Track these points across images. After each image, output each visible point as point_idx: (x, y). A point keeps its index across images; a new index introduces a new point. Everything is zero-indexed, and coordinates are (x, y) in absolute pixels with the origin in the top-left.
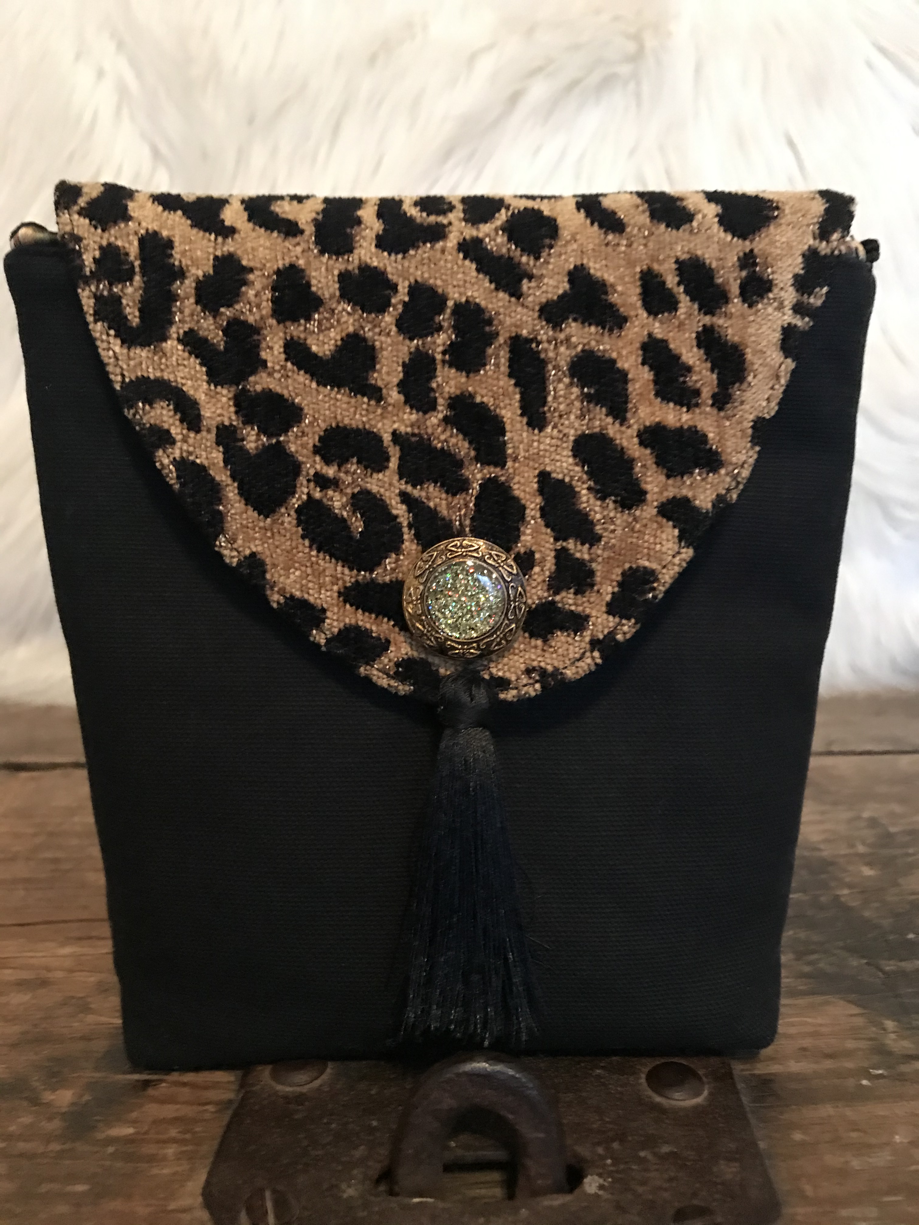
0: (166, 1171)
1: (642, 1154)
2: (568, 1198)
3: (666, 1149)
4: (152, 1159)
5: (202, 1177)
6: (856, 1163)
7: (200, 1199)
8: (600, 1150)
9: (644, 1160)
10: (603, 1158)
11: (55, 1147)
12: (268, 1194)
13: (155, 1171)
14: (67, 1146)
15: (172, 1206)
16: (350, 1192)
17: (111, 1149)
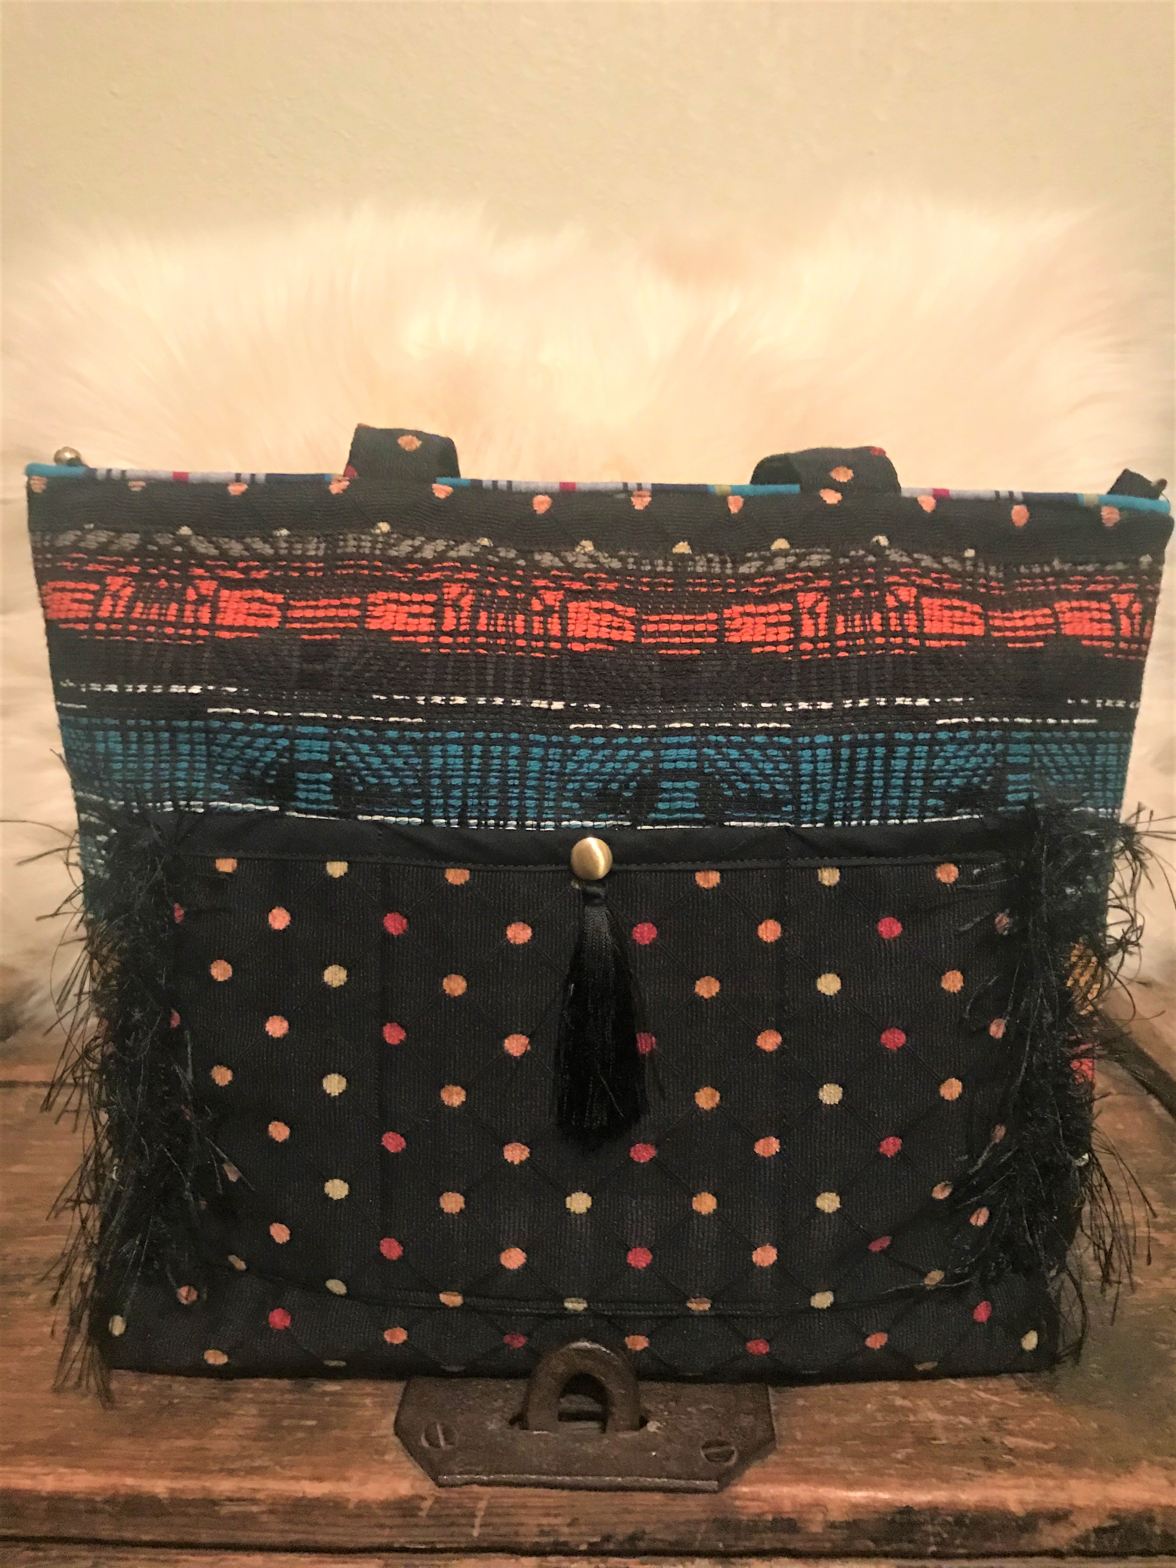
0: (367, 1413)
1: (689, 1409)
2: (636, 1433)
3: (704, 1407)
4: (356, 1405)
5: (392, 1417)
6: (835, 1420)
7: (392, 1431)
8: (661, 1407)
9: (690, 1413)
10: (662, 1411)
11: (288, 1397)
12: (438, 1427)
13: (359, 1413)
14: (297, 1396)
15: (373, 1434)
16: (492, 1426)
17: (327, 1399)
